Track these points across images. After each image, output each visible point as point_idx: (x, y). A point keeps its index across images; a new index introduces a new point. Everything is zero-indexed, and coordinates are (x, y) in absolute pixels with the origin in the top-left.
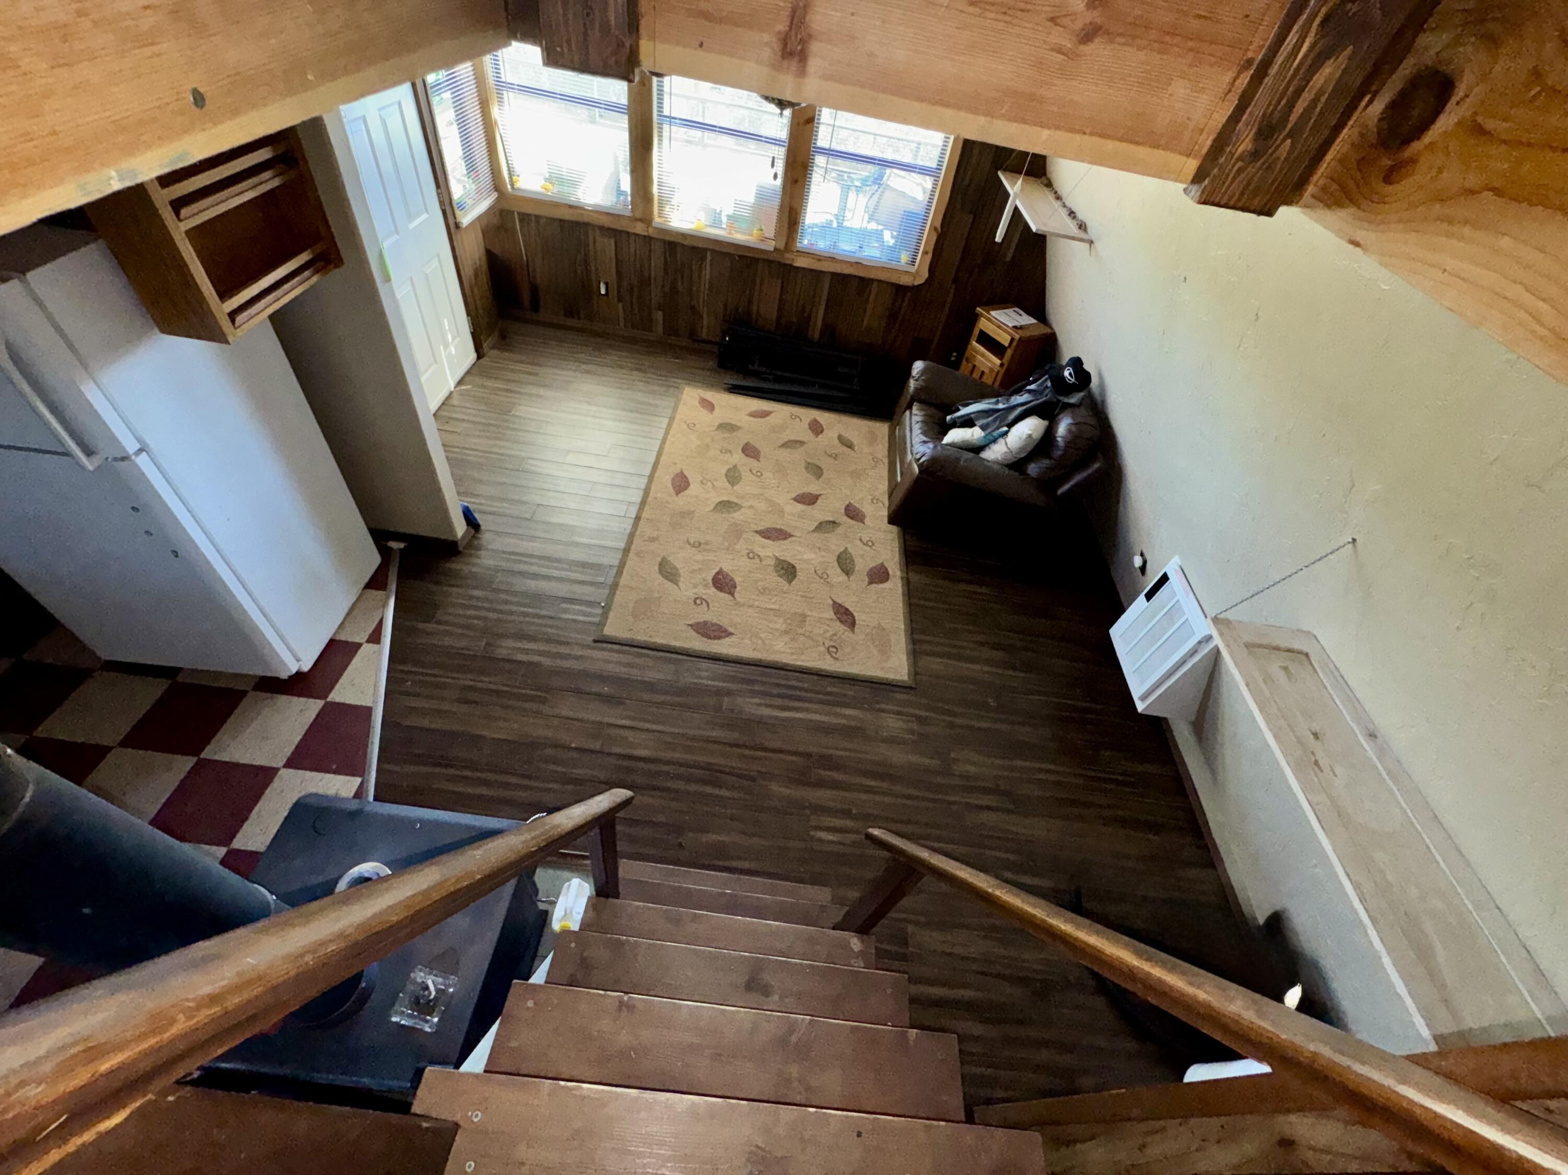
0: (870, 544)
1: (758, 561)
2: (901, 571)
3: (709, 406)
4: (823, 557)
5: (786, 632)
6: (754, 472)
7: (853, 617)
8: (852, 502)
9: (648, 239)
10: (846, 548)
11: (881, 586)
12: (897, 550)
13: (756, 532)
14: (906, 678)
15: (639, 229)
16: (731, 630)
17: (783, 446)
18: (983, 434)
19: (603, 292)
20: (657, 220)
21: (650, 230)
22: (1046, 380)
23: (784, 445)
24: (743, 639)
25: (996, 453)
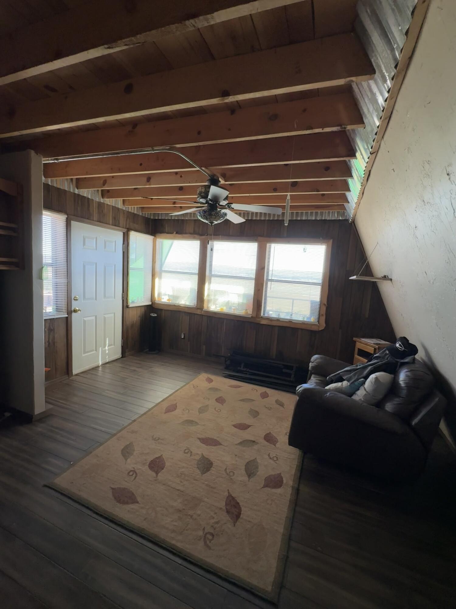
0: (275, 459)
1: (189, 455)
2: (294, 481)
3: (210, 381)
4: (237, 461)
5: (179, 511)
6: (217, 409)
7: (240, 510)
8: (271, 432)
9: (202, 316)
10: (256, 458)
11: (274, 490)
12: (295, 466)
13: (199, 439)
14: (269, 588)
15: (198, 312)
16: (139, 499)
17: (241, 400)
18: (349, 384)
19: (182, 337)
20: (205, 308)
21: (203, 312)
22: (385, 351)
23: (243, 400)
24: (142, 508)
25: (360, 395)
